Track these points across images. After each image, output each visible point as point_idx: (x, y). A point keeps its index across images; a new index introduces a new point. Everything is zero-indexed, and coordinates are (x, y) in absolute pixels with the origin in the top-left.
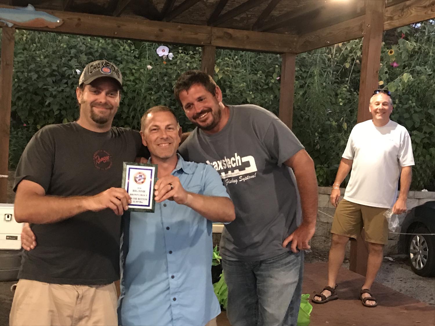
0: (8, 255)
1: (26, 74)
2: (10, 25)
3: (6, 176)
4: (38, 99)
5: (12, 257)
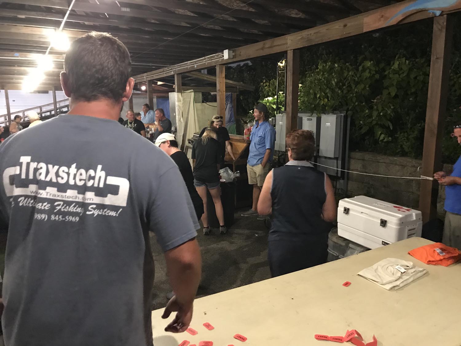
2: (438, 13)
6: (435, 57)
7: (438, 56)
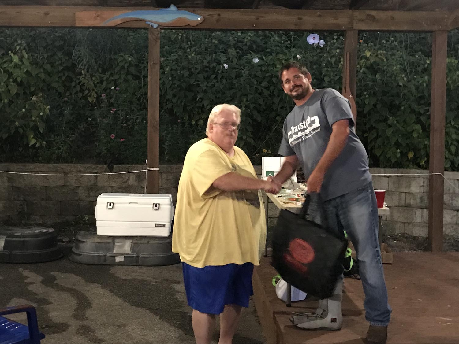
0: (157, 242)
1: (179, 71)
2: (155, 26)
3: (157, 169)
4: (190, 95)
5: (161, 244)
6: (152, 62)
7: (155, 62)
